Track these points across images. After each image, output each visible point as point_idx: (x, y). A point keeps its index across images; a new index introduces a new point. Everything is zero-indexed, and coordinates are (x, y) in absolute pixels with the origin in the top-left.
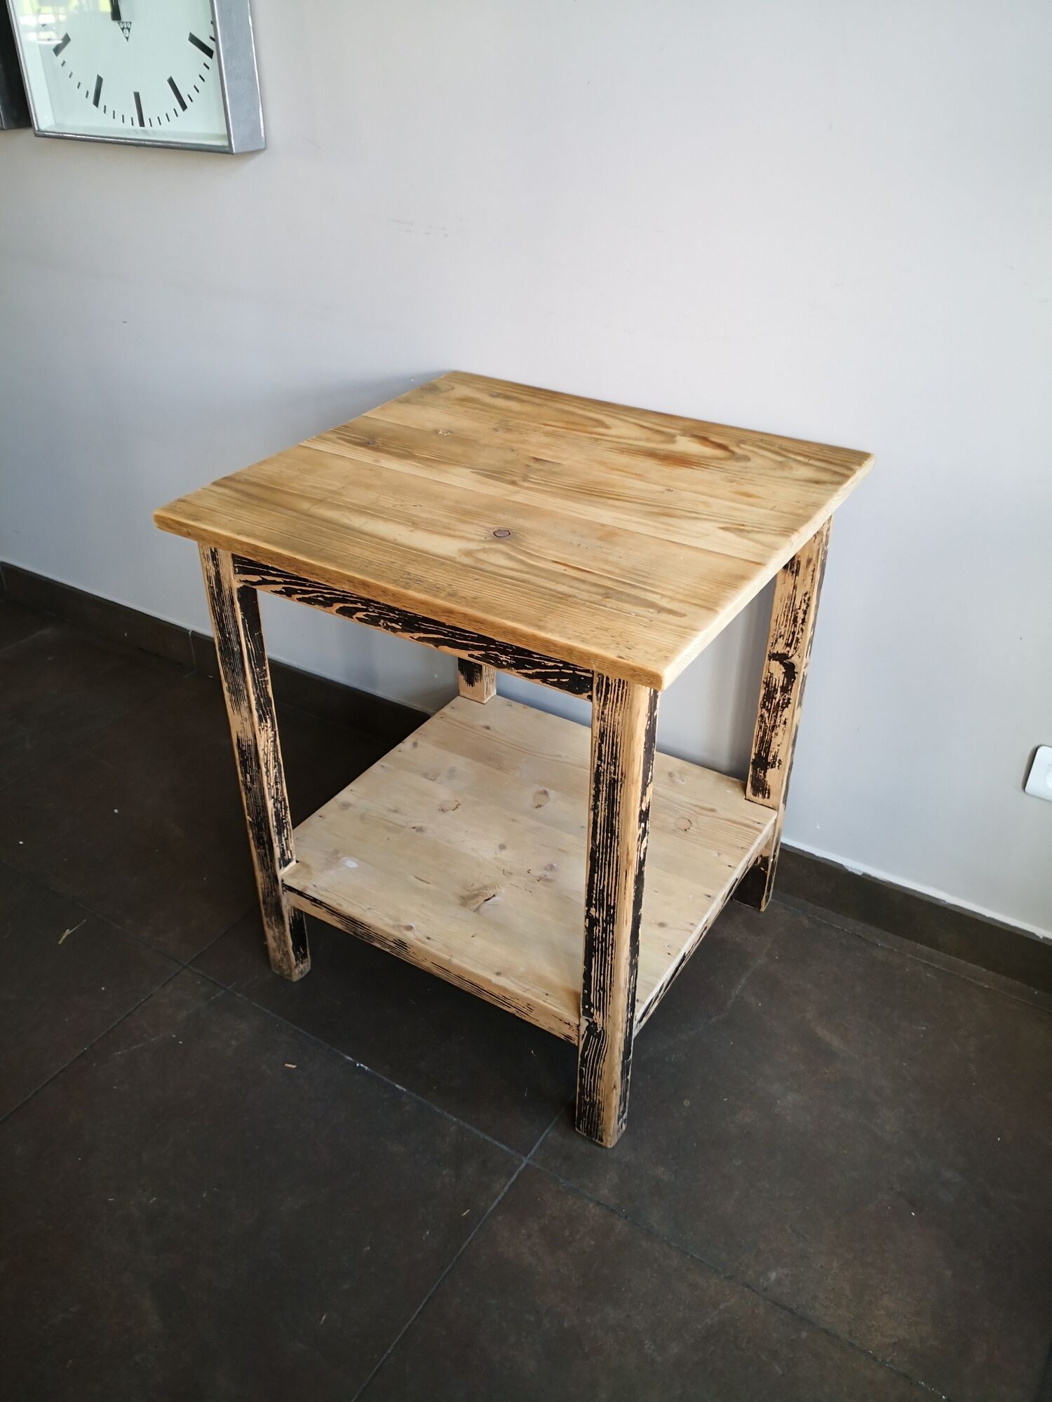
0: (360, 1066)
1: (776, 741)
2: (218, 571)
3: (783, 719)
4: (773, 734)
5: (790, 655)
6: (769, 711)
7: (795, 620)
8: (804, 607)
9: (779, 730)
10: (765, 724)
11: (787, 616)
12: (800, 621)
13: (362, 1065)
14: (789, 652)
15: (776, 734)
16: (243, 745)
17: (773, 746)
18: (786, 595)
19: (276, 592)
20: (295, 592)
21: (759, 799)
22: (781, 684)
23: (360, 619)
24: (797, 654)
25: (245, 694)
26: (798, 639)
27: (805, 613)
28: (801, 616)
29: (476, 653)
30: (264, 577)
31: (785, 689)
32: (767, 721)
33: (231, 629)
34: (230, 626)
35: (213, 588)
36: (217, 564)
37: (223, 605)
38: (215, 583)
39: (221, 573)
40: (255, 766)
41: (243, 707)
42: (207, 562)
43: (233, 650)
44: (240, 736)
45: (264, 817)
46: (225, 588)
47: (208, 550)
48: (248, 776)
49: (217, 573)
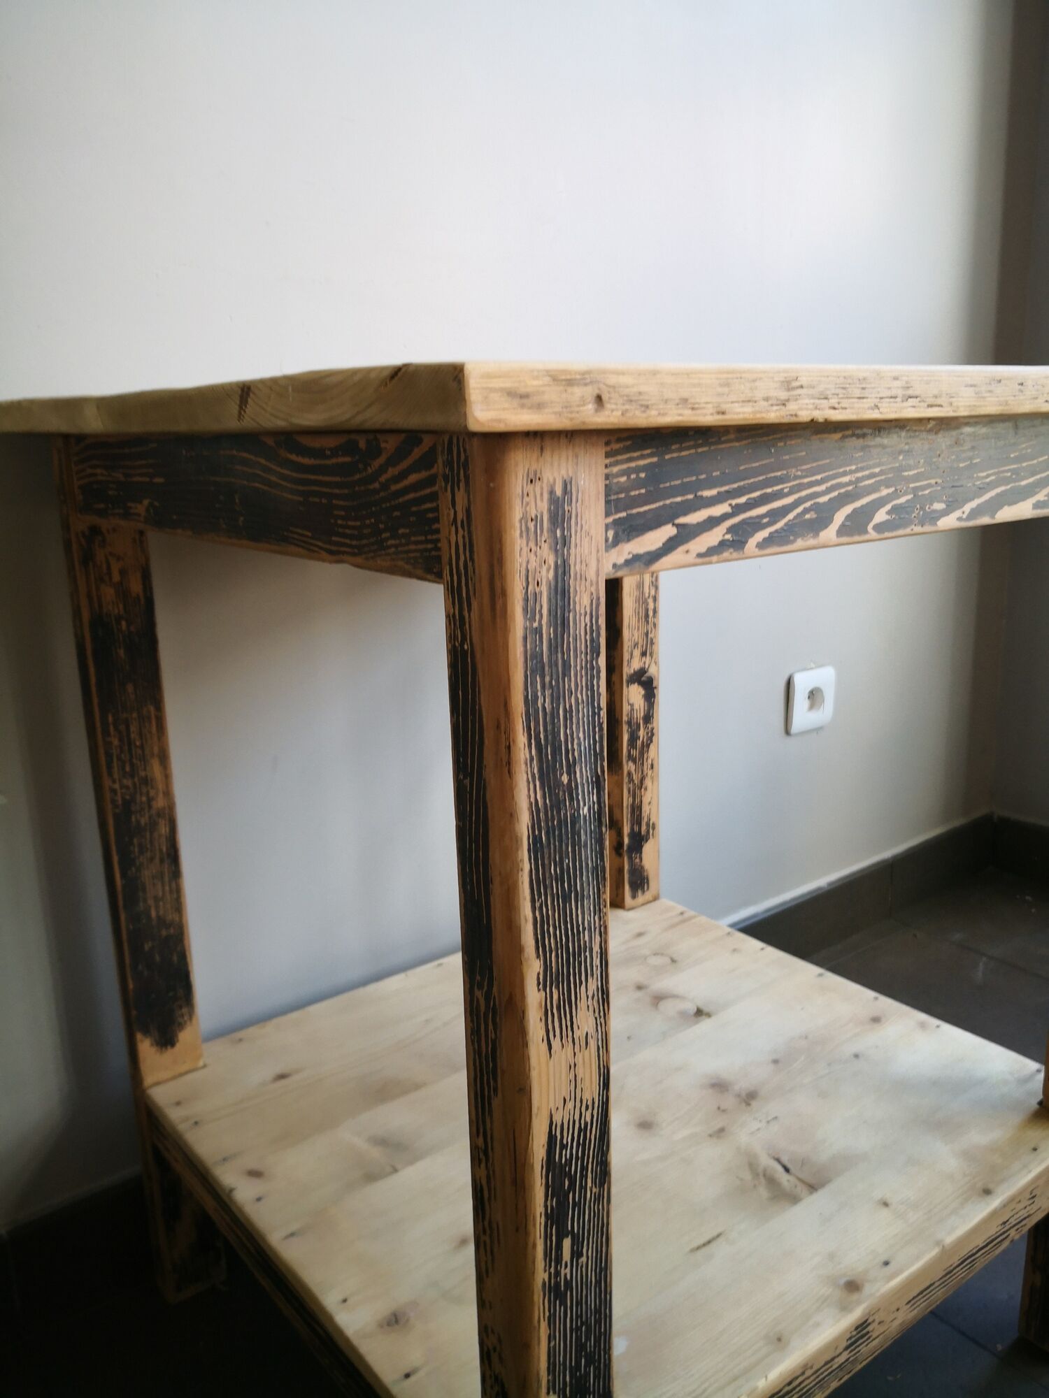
1: (646, 800)
2: (565, 563)
3: (650, 761)
4: (643, 790)
5: (647, 667)
6: (634, 761)
7: (647, 616)
8: (653, 592)
9: (648, 782)
10: (633, 781)
11: (639, 613)
12: (651, 613)
14: (645, 663)
15: (646, 789)
16: (564, 1146)
17: (646, 809)
18: (634, 586)
19: (711, 552)
20: (755, 525)
21: (641, 898)
22: (642, 714)
23: (888, 525)
24: (653, 661)
25: (596, 948)
26: (652, 640)
27: (655, 599)
28: (651, 606)
30: (681, 520)
31: (648, 718)
32: (634, 778)
33: (579, 745)
34: (579, 739)
35: (538, 631)
36: (564, 537)
37: (564, 675)
38: (549, 611)
39: (572, 562)
40: (594, 1182)
41: (582, 1004)
42: (532, 544)
43: (575, 820)
44: (557, 1119)
45: (597, 1341)
46: (583, 611)
47: (542, 500)
48: (567, 1243)
49: (562, 570)
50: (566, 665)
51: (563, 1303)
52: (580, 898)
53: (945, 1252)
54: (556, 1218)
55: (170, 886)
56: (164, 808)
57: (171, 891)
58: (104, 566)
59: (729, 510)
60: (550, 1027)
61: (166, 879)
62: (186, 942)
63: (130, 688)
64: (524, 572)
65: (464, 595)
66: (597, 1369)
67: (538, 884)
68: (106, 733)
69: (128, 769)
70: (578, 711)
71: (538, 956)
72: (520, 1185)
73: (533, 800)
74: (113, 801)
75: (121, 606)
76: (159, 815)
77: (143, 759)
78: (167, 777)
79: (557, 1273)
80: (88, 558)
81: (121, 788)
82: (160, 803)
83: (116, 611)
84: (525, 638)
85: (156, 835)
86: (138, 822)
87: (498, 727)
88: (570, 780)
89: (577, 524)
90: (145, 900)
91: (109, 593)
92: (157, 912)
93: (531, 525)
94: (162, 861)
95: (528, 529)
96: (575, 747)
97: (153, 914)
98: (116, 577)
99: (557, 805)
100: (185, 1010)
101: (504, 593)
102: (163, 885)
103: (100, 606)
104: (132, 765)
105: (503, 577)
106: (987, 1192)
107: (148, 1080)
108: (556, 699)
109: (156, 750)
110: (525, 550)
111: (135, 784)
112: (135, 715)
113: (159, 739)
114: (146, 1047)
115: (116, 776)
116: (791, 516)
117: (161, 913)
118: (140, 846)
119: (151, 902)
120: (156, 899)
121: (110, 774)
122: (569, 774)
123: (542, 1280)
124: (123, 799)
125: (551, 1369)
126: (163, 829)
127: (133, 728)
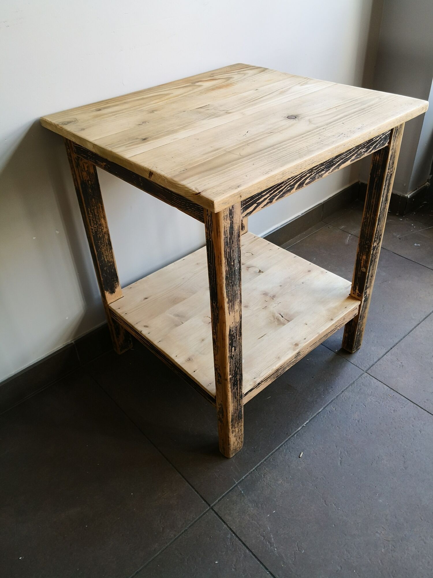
0: (306, 424)
13: (305, 423)
16: (232, 331)
19: (265, 206)
23: (309, 183)
25: (239, 293)
29: (353, 158)
30: (258, 202)
33: (235, 256)
34: (235, 255)
35: (227, 237)
36: (232, 217)
37: (232, 244)
38: (229, 232)
39: (234, 221)
40: (239, 336)
41: (236, 305)
42: (225, 221)
43: (235, 271)
44: (231, 327)
45: (239, 365)
46: (236, 230)
47: (227, 211)
48: (233, 348)
49: (232, 223)
50: (233, 241)
51: (233, 359)
52: (236, 285)
53: (319, 335)
54: (231, 344)
55: (110, 252)
56: (106, 232)
57: (110, 253)
58: (83, 166)
59: (269, 195)
60: (230, 310)
61: (109, 250)
62: (115, 266)
63: (93, 200)
64: (224, 227)
65: (210, 230)
66: (239, 370)
67: (227, 285)
68: (88, 214)
69: (95, 223)
70: (235, 250)
71: (227, 298)
72: (224, 339)
73: (226, 270)
74: (92, 232)
75: (88, 177)
76: (105, 234)
77: (100, 220)
78: (106, 223)
79: (231, 354)
80: (78, 165)
81: (94, 228)
82: (105, 230)
83: (87, 179)
84: (224, 240)
85: (104, 239)
86: (99, 236)
87: (219, 257)
88: (234, 264)
89: (235, 213)
90: (103, 257)
91: (85, 174)
92: (107, 259)
93: (225, 217)
94: (107, 246)
95: (225, 218)
96: (235, 257)
97: (106, 260)
98: (86, 169)
99: (231, 269)
100: (117, 283)
101: (220, 232)
102: (108, 252)
103: (83, 178)
104: (96, 221)
105: (219, 229)
106: (332, 320)
107: (109, 302)
108: (230, 249)
109: (102, 216)
110: (224, 222)
111: (97, 226)
112: (95, 207)
113: (103, 213)
114: (107, 294)
115: (92, 225)
116: (284, 190)
117: (108, 259)
118: (101, 243)
119: (105, 257)
120: (106, 256)
121: (91, 225)
122: (233, 262)
123: (228, 356)
124: (95, 231)
125: (230, 371)
126: (106, 237)
127: (95, 211)
